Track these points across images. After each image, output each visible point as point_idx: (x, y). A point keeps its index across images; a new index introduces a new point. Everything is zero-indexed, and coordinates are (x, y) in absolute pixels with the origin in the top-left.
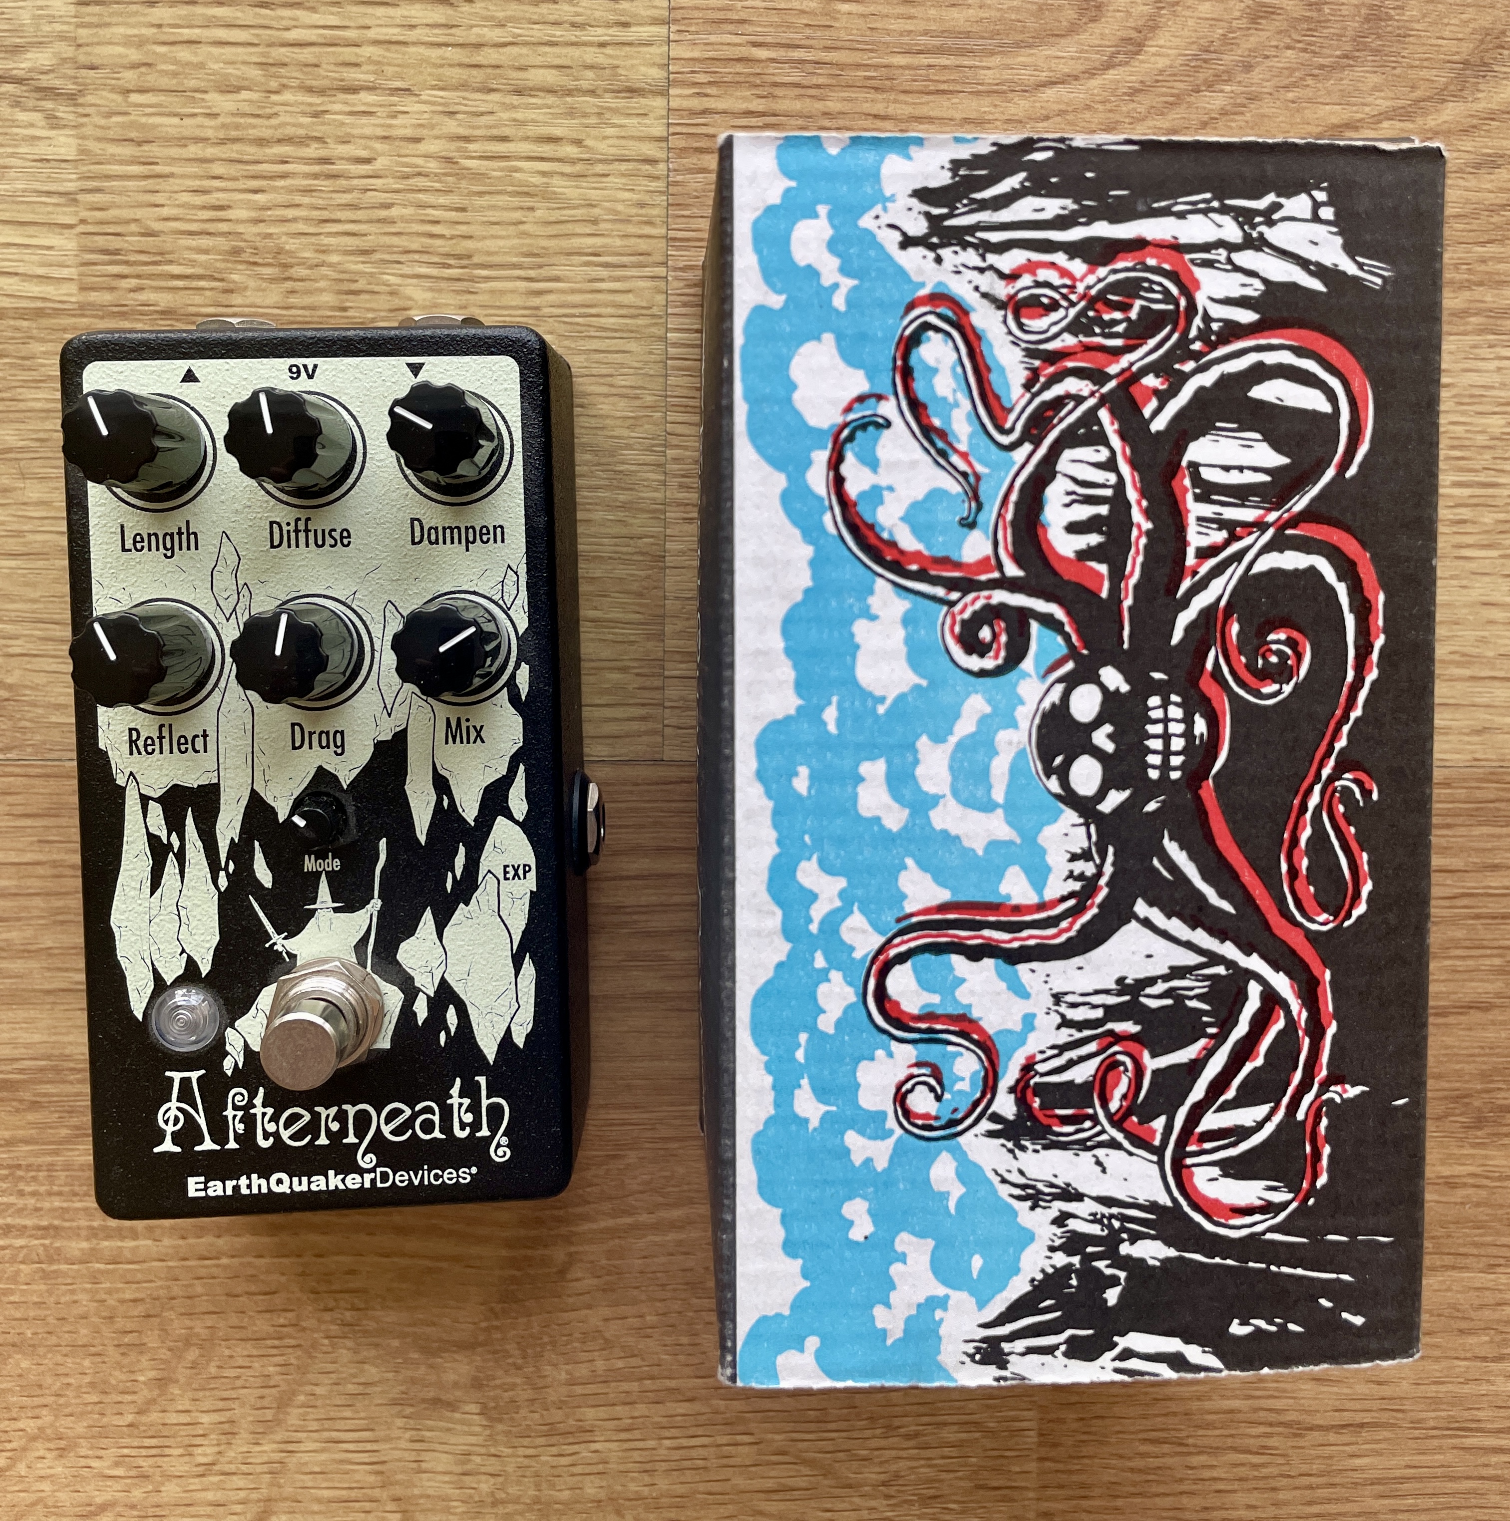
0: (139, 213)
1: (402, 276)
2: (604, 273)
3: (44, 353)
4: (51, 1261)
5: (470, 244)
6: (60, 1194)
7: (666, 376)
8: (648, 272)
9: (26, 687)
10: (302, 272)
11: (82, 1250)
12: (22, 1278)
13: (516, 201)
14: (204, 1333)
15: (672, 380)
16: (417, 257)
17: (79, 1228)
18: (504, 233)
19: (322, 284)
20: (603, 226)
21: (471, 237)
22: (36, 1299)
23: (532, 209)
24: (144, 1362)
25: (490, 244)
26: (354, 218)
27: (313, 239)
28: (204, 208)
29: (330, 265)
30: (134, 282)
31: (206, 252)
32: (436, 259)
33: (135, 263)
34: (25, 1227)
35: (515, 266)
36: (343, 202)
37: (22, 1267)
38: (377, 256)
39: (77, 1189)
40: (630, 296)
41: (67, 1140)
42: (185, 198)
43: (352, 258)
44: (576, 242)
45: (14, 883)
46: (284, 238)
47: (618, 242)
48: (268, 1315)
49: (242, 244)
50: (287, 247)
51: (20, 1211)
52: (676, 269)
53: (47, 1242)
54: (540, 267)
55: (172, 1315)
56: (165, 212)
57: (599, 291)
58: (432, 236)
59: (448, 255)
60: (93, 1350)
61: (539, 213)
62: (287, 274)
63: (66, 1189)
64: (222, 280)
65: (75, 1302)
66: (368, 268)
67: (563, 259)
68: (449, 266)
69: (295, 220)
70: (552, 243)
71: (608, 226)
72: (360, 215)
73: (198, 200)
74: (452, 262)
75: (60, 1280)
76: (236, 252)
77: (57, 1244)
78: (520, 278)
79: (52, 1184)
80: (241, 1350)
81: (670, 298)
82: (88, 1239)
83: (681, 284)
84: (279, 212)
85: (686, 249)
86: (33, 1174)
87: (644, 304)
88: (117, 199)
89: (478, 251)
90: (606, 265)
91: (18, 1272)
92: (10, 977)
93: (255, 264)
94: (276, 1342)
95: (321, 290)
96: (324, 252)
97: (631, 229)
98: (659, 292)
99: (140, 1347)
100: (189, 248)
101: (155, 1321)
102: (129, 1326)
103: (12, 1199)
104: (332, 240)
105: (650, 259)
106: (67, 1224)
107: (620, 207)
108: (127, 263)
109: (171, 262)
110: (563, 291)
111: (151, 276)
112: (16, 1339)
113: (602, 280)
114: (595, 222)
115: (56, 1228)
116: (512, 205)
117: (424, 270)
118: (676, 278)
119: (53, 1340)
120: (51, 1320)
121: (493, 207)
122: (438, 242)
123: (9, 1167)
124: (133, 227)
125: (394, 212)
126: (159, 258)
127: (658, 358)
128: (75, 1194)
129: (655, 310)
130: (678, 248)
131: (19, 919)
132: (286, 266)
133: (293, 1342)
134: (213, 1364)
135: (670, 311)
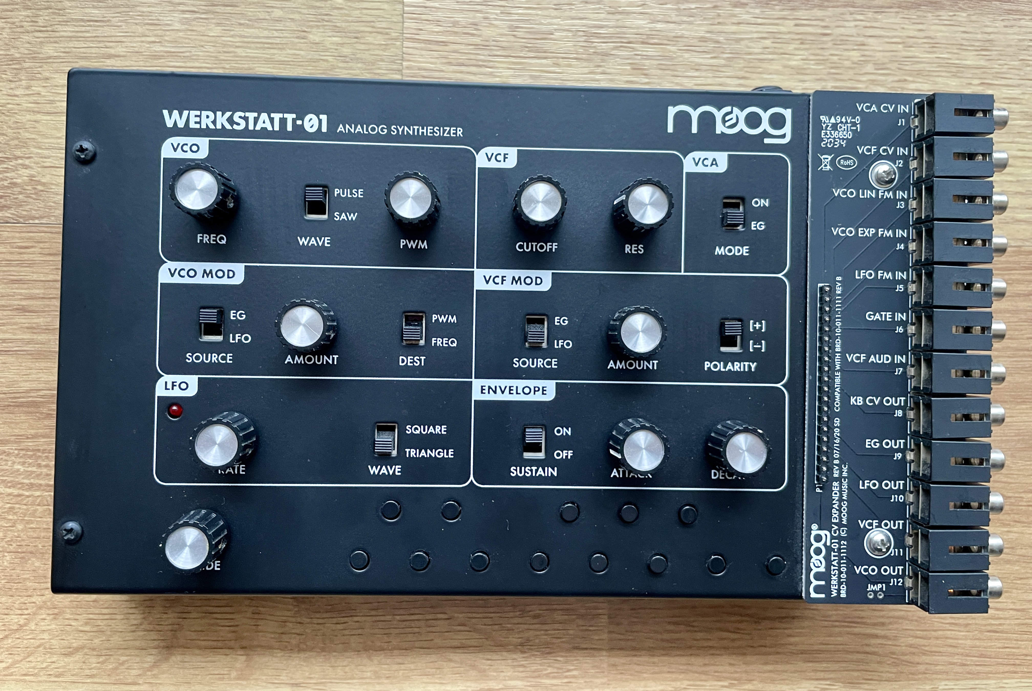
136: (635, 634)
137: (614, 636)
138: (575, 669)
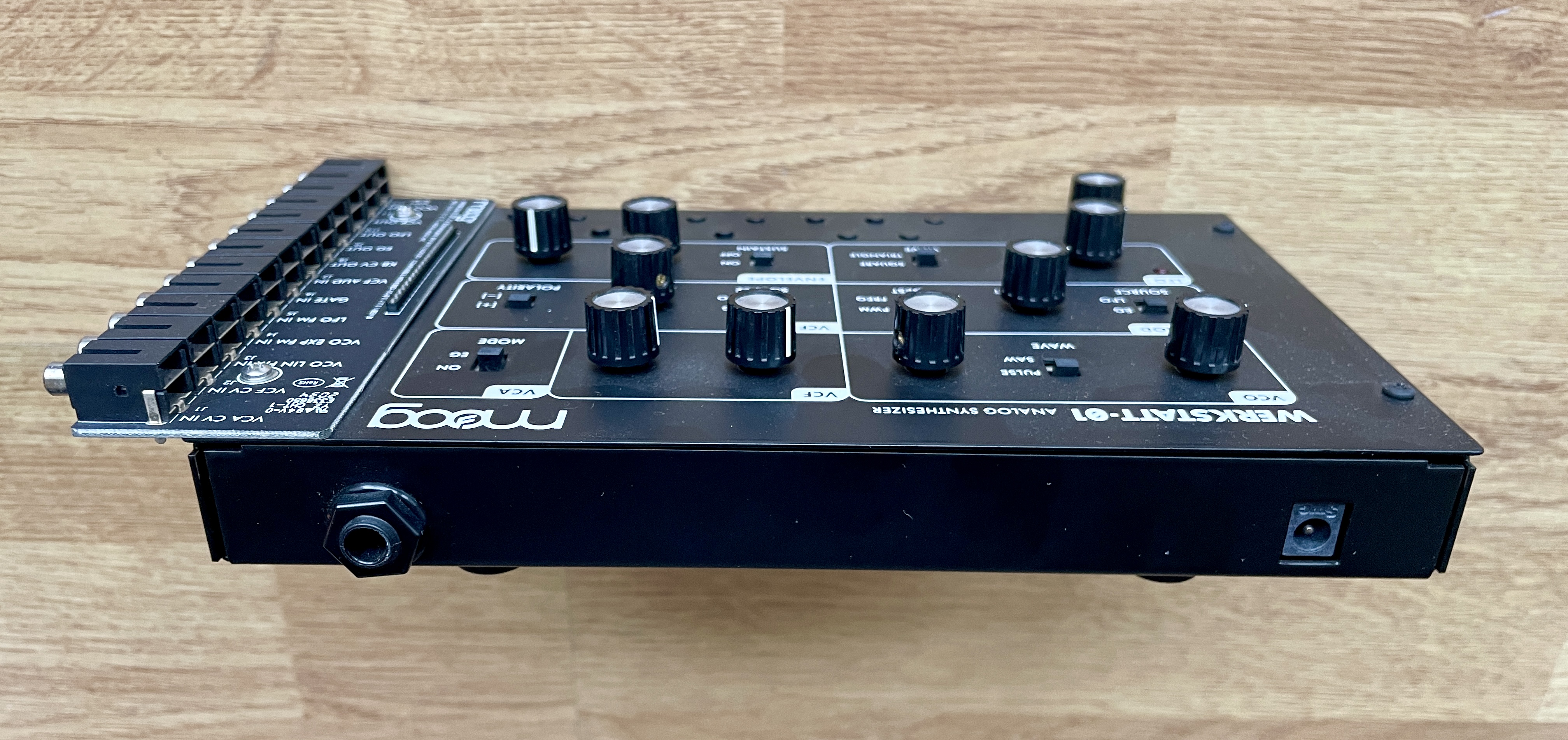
136: (817, 47)
137: (792, 49)
138: (744, 89)
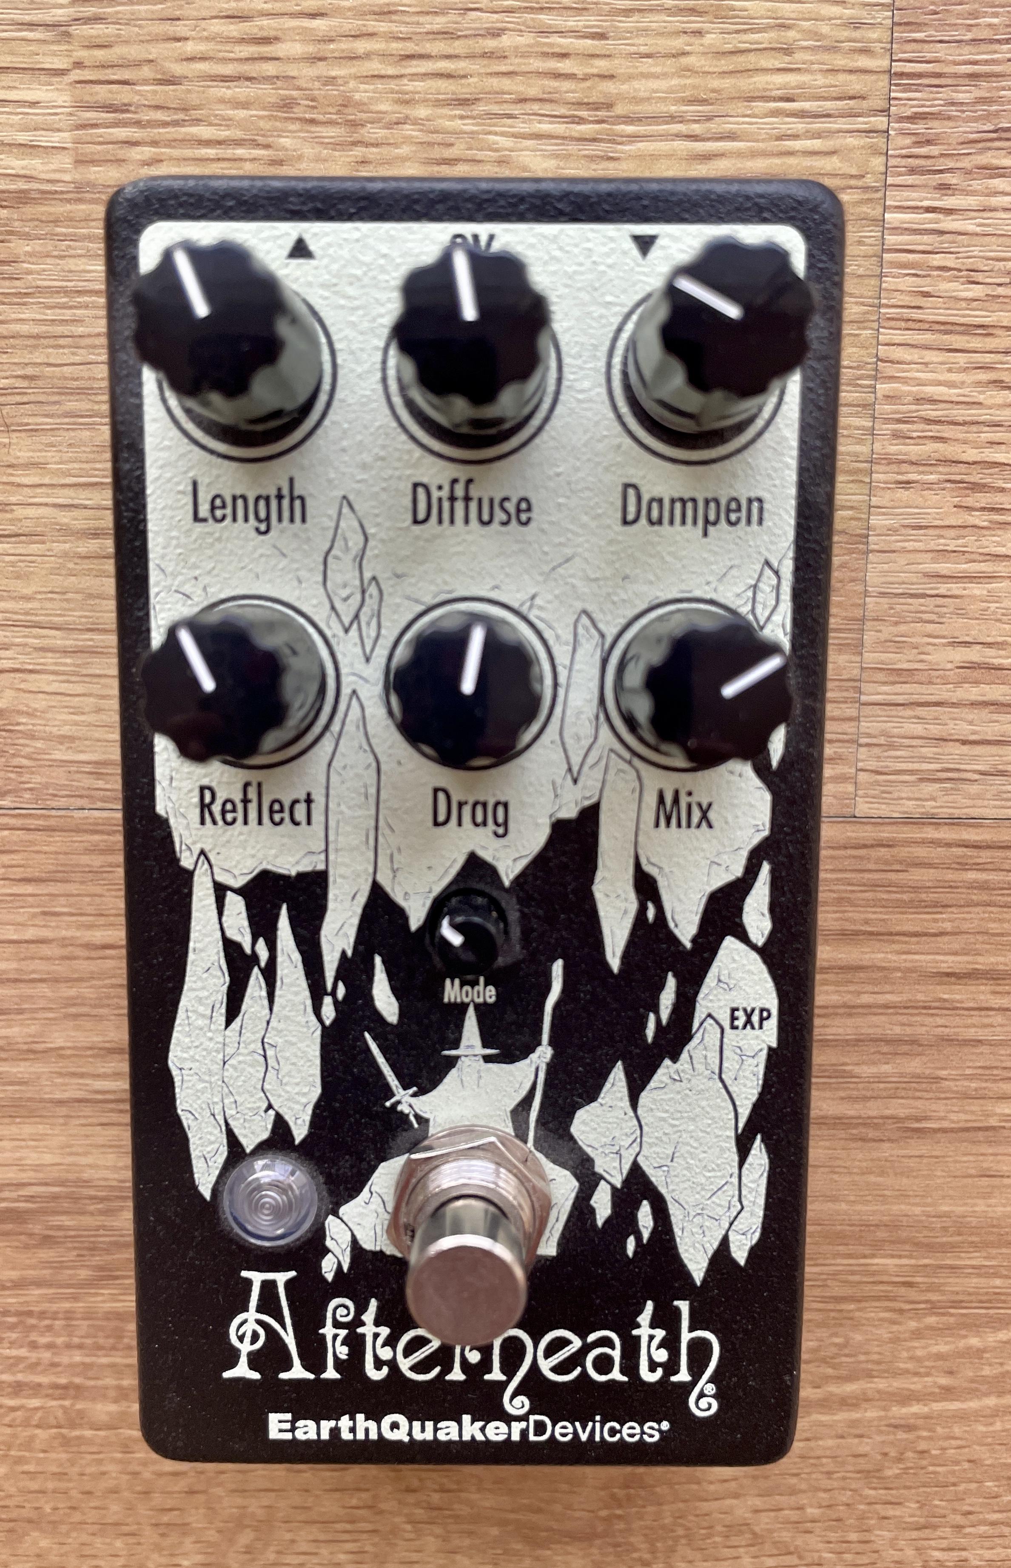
0: (154, 51)
1: (514, 136)
2: (799, 126)
3: (30, 254)
4: (73, 1426)
5: (610, 87)
6: (80, 1347)
7: (881, 276)
8: (861, 123)
9: (20, 713)
10: (380, 133)
11: (109, 1413)
12: (38, 1445)
13: (677, 22)
14: (260, 1513)
15: (889, 282)
16: (536, 107)
17: (106, 1388)
18: (658, 69)
19: (404, 150)
20: (799, 56)
21: (612, 77)
22: (54, 1469)
23: (699, 33)
24: (188, 1544)
25: (642, 87)
26: (451, 51)
27: (393, 85)
28: (242, 41)
29: (416, 122)
30: (148, 152)
31: (245, 105)
32: (563, 111)
33: (151, 124)
34: (39, 1385)
35: (672, 118)
36: (436, 27)
37: (38, 1431)
38: (481, 108)
39: (101, 1341)
40: (835, 159)
41: (89, 1283)
42: (217, 27)
43: (446, 111)
44: (760, 81)
45: (14, 965)
46: (352, 84)
47: (821, 80)
48: (337, 1495)
49: (295, 93)
50: (357, 96)
51: (33, 1367)
52: (901, 119)
53: (67, 1403)
54: (709, 119)
55: (219, 1491)
56: (190, 48)
57: (790, 153)
58: (558, 76)
59: (579, 104)
60: (126, 1529)
61: (709, 39)
62: (356, 137)
63: (88, 1341)
64: (267, 146)
65: (104, 1473)
66: (468, 126)
67: (740, 107)
68: (581, 121)
69: (368, 56)
70: (726, 83)
71: (807, 56)
72: (458, 47)
73: (234, 29)
74: (584, 114)
75: (83, 1448)
76: (287, 105)
77: (79, 1406)
78: (678, 136)
79: (70, 1335)
80: (304, 1537)
81: (892, 162)
82: (116, 1401)
83: (908, 141)
84: (345, 45)
85: (918, 88)
86: (47, 1322)
87: (854, 172)
88: (125, 31)
89: (621, 97)
90: (801, 114)
91: (32, 1438)
92: (12, 1083)
93: (312, 121)
94: (348, 1527)
95: (404, 159)
96: (407, 102)
97: (840, 61)
98: (876, 152)
99: (184, 1528)
100: (222, 101)
101: (201, 1498)
102: (169, 1504)
103: (23, 1352)
104: (419, 85)
105: (865, 104)
106: (92, 1383)
107: (825, 29)
108: (138, 123)
109: (197, 121)
110: (739, 154)
111: (171, 143)
112: (33, 1515)
113: (795, 137)
114: (788, 51)
115: (78, 1387)
116: (671, 27)
117: (546, 127)
118: (903, 133)
119: (77, 1517)
120: (74, 1493)
121: (645, 31)
122: (566, 85)
123: (18, 1314)
124: (146, 72)
125: (506, 41)
126: (181, 116)
127: (870, 250)
128: (100, 1348)
129: (869, 180)
130: (907, 88)
131: (20, 1012)
132: (354, 125)
133: (368, 1526)
134: (272, 1548)
135: (890, 180)
